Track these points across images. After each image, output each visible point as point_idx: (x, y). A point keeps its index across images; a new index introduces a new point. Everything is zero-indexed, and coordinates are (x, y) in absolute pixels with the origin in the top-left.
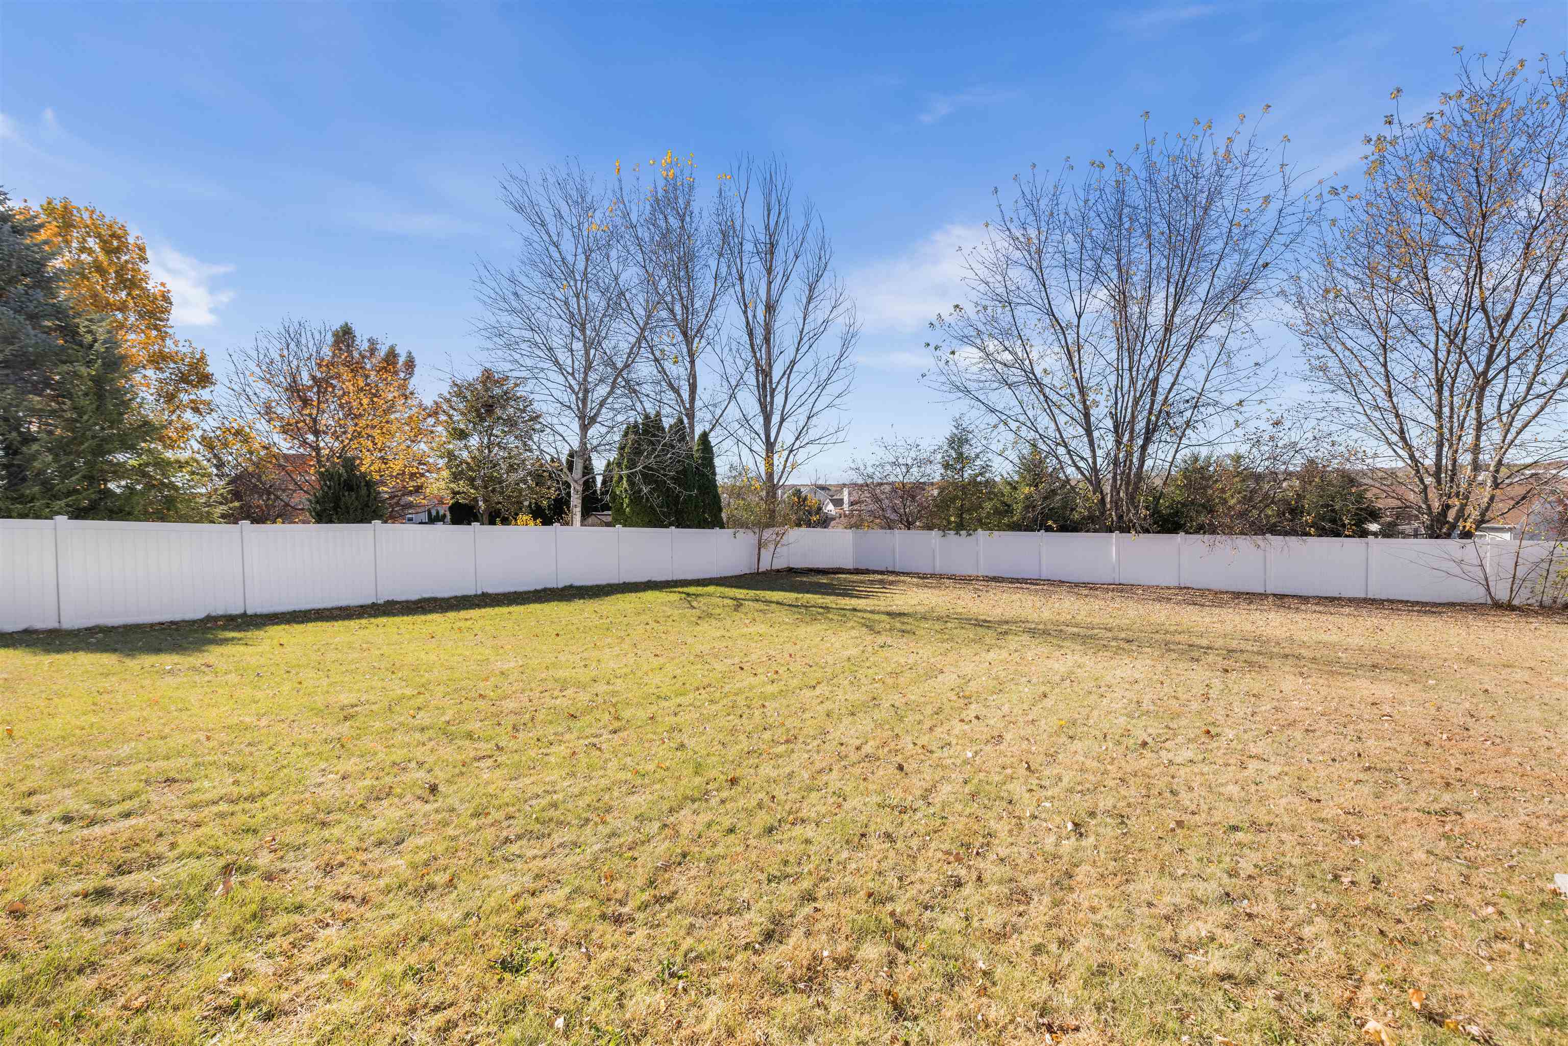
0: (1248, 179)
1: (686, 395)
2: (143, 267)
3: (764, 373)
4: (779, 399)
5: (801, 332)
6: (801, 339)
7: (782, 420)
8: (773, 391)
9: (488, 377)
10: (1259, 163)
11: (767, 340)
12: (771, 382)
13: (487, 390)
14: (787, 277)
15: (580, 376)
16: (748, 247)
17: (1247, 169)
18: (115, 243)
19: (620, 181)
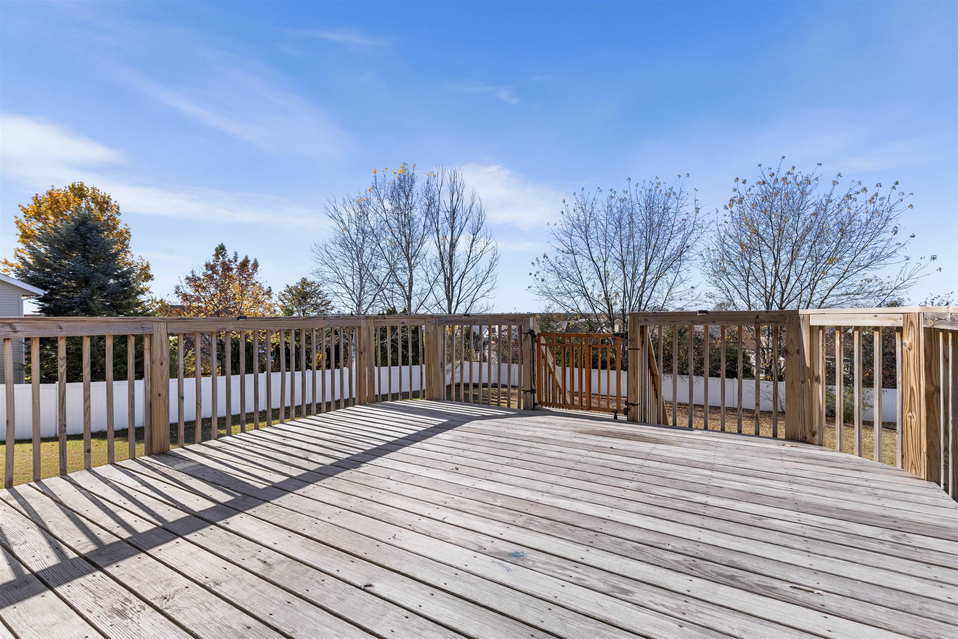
0: (680, 205)
1: (407, 289)
2: (118, 217)
3: (449, 280)
4: (456, 291)
5: (469, 257)
6: (468, 262)
7: (458, 303)
8: (453, 288)
9: (304, 282)
10: (685, 199)
11: (451, 263)
12: (452, 283)
13: (303, 288)
14: (461, 230)
15: (357, 293)
16: (442, 215)
17: (679, 201)
18: (105, 206)
19: (375, 177)
